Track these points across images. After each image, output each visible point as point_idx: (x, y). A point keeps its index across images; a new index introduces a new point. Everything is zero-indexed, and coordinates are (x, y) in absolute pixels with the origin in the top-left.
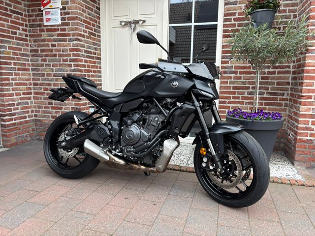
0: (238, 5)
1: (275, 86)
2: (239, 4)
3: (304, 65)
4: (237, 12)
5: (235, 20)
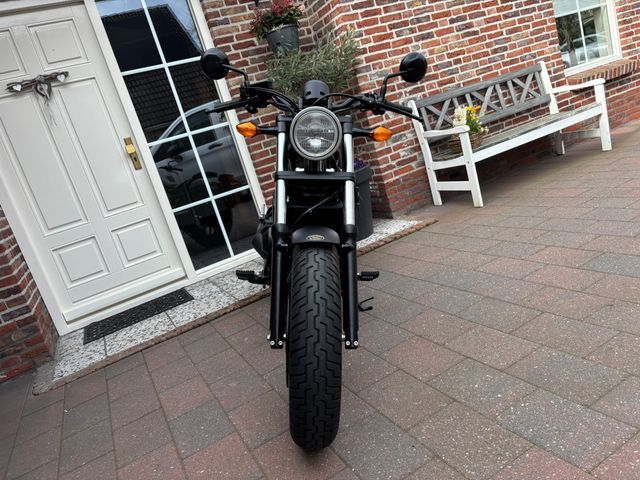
0: (231, 25)
2: (233, 22)
3: (358, 90)
4: (234, 34)
5: (236, 47)
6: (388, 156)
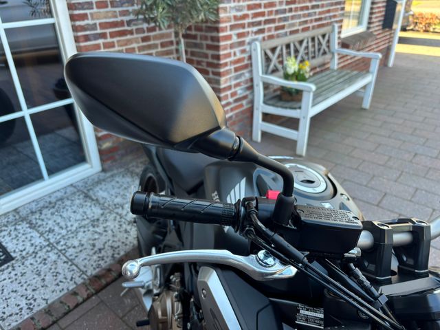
6: (229, 93)
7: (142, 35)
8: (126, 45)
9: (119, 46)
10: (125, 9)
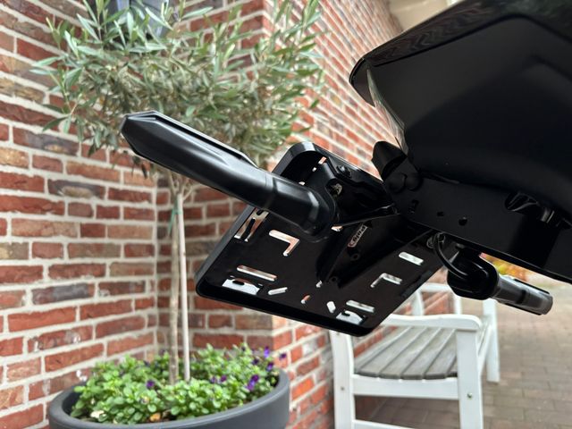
1: (122, 259)
7: (85, 221)
8: (39, 234)
9: (14, 234)
10: (52, 155)
